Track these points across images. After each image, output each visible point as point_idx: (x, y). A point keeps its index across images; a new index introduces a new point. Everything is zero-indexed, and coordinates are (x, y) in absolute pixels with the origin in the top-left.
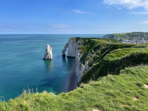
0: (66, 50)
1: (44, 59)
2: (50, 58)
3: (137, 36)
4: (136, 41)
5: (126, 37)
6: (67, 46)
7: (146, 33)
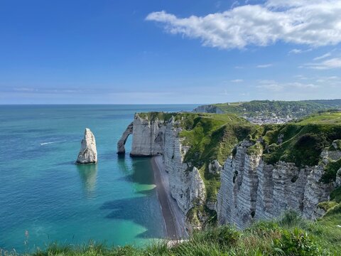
0: (126, 140)
1: (78, 163)
2: (91, 160)
3: (263, 109)
4: (262, 120)
5: (241, 111)
6: (129, 131)
7: (278, 102)
